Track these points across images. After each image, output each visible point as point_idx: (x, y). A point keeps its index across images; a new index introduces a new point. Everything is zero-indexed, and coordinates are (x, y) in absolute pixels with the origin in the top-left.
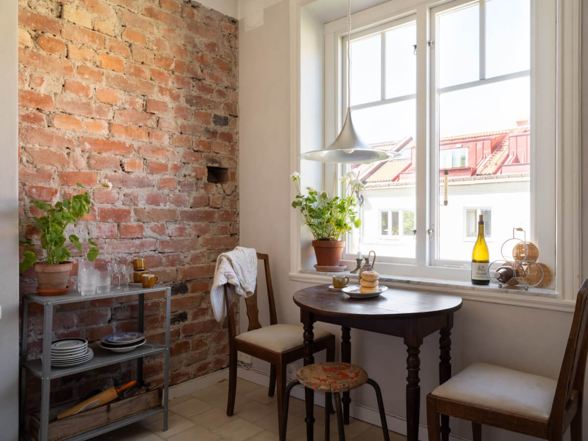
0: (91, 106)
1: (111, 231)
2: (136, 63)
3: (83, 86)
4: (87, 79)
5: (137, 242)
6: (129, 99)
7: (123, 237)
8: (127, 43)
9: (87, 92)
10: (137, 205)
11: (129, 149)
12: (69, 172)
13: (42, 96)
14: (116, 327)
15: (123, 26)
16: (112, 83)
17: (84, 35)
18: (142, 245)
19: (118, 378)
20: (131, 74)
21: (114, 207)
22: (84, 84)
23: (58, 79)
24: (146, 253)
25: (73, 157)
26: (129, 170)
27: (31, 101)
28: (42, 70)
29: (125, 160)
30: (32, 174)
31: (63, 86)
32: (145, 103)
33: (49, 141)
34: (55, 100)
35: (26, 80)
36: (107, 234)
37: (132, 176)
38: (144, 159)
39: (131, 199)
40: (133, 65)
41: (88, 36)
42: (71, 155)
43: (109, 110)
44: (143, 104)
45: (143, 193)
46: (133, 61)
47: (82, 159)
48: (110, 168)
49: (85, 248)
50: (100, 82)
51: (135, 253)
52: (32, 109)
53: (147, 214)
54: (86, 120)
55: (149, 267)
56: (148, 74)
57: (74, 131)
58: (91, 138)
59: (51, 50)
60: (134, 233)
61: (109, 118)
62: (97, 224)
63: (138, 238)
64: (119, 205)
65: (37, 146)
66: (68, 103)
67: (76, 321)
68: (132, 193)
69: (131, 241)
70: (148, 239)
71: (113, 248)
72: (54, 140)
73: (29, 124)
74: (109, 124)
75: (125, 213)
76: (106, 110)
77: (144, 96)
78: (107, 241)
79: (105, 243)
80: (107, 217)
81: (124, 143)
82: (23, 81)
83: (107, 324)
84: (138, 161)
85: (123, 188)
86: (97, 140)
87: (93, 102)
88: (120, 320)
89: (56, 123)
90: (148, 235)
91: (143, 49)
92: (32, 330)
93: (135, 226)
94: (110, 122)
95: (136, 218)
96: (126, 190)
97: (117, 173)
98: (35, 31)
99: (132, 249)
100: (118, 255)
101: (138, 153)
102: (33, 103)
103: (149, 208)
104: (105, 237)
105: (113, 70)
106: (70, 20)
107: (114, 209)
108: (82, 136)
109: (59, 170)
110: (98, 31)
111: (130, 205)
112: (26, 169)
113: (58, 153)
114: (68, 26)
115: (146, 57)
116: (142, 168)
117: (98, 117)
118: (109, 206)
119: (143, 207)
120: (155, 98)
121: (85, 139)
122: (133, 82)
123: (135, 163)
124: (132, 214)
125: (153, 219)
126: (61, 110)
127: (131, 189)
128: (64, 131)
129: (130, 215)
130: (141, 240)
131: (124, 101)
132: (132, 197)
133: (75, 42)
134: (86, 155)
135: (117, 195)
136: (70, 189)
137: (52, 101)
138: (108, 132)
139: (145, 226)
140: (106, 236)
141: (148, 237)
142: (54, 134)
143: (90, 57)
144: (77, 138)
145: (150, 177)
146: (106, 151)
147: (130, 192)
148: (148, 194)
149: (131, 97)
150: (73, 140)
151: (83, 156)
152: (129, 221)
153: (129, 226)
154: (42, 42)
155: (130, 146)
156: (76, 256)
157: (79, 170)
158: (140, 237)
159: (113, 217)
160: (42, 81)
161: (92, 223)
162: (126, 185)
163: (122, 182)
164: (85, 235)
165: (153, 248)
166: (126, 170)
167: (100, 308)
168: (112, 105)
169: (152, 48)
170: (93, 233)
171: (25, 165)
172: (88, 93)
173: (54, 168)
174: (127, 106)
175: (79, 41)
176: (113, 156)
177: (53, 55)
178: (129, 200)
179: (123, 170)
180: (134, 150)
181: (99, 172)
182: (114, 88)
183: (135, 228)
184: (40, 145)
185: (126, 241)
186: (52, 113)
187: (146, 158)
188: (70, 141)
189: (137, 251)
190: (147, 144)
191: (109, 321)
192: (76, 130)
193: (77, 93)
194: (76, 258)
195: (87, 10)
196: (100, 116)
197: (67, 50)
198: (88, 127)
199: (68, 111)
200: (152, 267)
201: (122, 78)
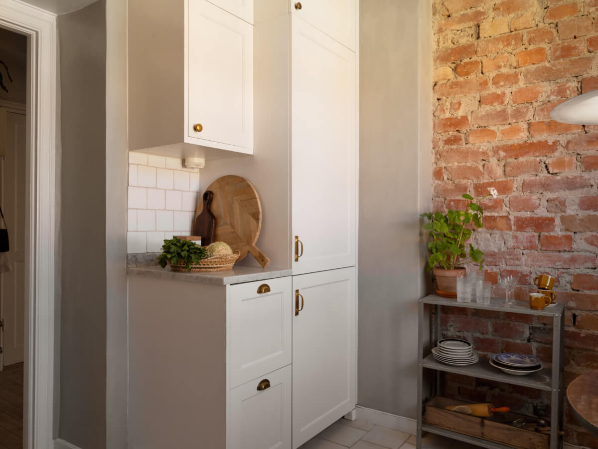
0: (506, 112)
1: (530, 242)
2: (564, 43)
3: (499, 95)
4: (502, 86)
5: (566, 256)
6: (556, 88)
7: (544, 249)
8: (552, 25)
9: (502, 99)
10: (564, 212)
11: (553, 147)
12: (484, 183)
13: (459, 118)
14: (537, 349)
15: (545, 8)
16: (532, 79)
17: (499, 43)
18: (573, 260)
19: (539, 407)
20: (557, 58)
21: (534, 215)
22: (499, 92)
23: (474, 97)
24: (578, 271)
25: (488, 168)
26: (555, 171)
27: (450, 126)
28: (460, 95)
29: (549, 161)
30: (451, 189)
31: (480, 101)
32: (579, 86)
33: (465, 157)
34: (471, 119)
35: (447, 109)
36: (525, 245)
37: (558, 178)
38: (578, 154)
39: (556, 205)
40: (560, 46)
41: (503, 41)
42: (485, 166)
43: (528, 109)
44: (577, 87)
45: (572, 197)
46: (560, 42)
47: (498, 168)
48: (528, 172)
49: (500, 258)
50: (516, 83)
51: (564, 269)
52: (452, 133)
53: (579, 222)
54: (501, 128)
55: (584, 288)
56: (583, 46)
57: (488, 142)
58: (505, 145)
59: (467, 74)
60: (559, 244)
61: (527, 118)
62: (513, 233)
63: (565, 251)
64: (542, 212)
65: (456, 164)
66: (482, 118)
67: (490, 329)
68: (557, 198)
69: (557, 253)
70: (581, 253)
71: (533, 261)
72: (469, 155)
73: (450, 146)
74: (529, 124)
75: (547, 222)
76: (524, 110)
77: (577, 77)
78: (525, 252)
79: (523, 254)
80: (525, 226)
81: (546, 141)
82: (444, 111)
83: (525, 342)
84: (566, 159)
85: (545, 193)
86: (513, 145)
87: (509, 106)
88: (540, 342)
89: (471, 139)
90: (581, 248)
91: (574, 20)
92: (452, 325)
93: (560, 236)
94: (529, 122)
95: (563, 227)
96: (549, 195)
97: (537, 177)
98: (454, 63)
99: (558, 263)
100: (539, 269)
101: (567, 149)
102: (452, 127)
103: (582, 214)
104: (522, 248)
105: (534, 64)
106: (486, 36)
107: (533, 217)
108: (496, 145)
109: (474, 182)
110: (516, 30)
111: (555, 212)
112: (446, 186)
113: (473, 166)
114: (482, 43)
115: (579, 28)
116: (574, 165)
117: (514, 121)
118: (528, 214)
119: (572, 213)
120: (593, 75)
121: (499, 148)
122: (559, 67)
123: (564, 161)
124: (558, 221)
125: (589, 228)
126: (477, 126)
127: (557, 194)
128: (478, 144)
129: (554, 224)
130: (571, 253)
131: (549, 93)
132: (557, 202)
133: (489, 55)
134: (503, 163)
135: (538, 202)
136: (485, 200)
137: (468, 120)
138: (527, 134)
139: (577, 237)
140: (524, 247)
141: (581, 251)
142: (470, 150)
143: (504, 63)
144: (492, 149)
145: (586, 175)
146: (522, 155)
147: (555, 197)
148: (581, 197)
149: (559, 85)
150: (488, 152)
151: (499, 165)
152: (553, 230)
153: (551, 236)
154: (459, 70)
155: (554, 143)
156: (491, 265)
157: (495, 179)
158: (567, 249)
159: (531, 226)
160: (460, 104)
161: (507, 232)
162: (548, 190)
163: (544, 186)
164: (501, 245)
165: (590, 265)
166: (551, 172)
167: (516, 323)
168: (532, 103)
169: (588, 12)
170: (509, 244)
171: (446, 183)
172: (504, 99)
173: (469, 181)
174: (553, 98)
175: (493, 52)
176: (532, 158)
177: (469, 77)
178: (554, 206)
179: (549, 172)
180: (562, 146)
181: (515, 178)
182: (534, 83)
183: (560, 239)
184: (458, 163)
185: (550, 254)
186: (469, 130)
187: (579, 152)
188: (484, 153)
189: (565, 267)
190: (579, 136)
191: (529, 340)
192: (490, 141)
193: (491, 103)
194: (491, 267)
195: (503, 16)
196: (517, 119)
197: (482, 67)
198: (503, 134)
199: (482, 125)
200: (590, 289)
201: (546, 68)
